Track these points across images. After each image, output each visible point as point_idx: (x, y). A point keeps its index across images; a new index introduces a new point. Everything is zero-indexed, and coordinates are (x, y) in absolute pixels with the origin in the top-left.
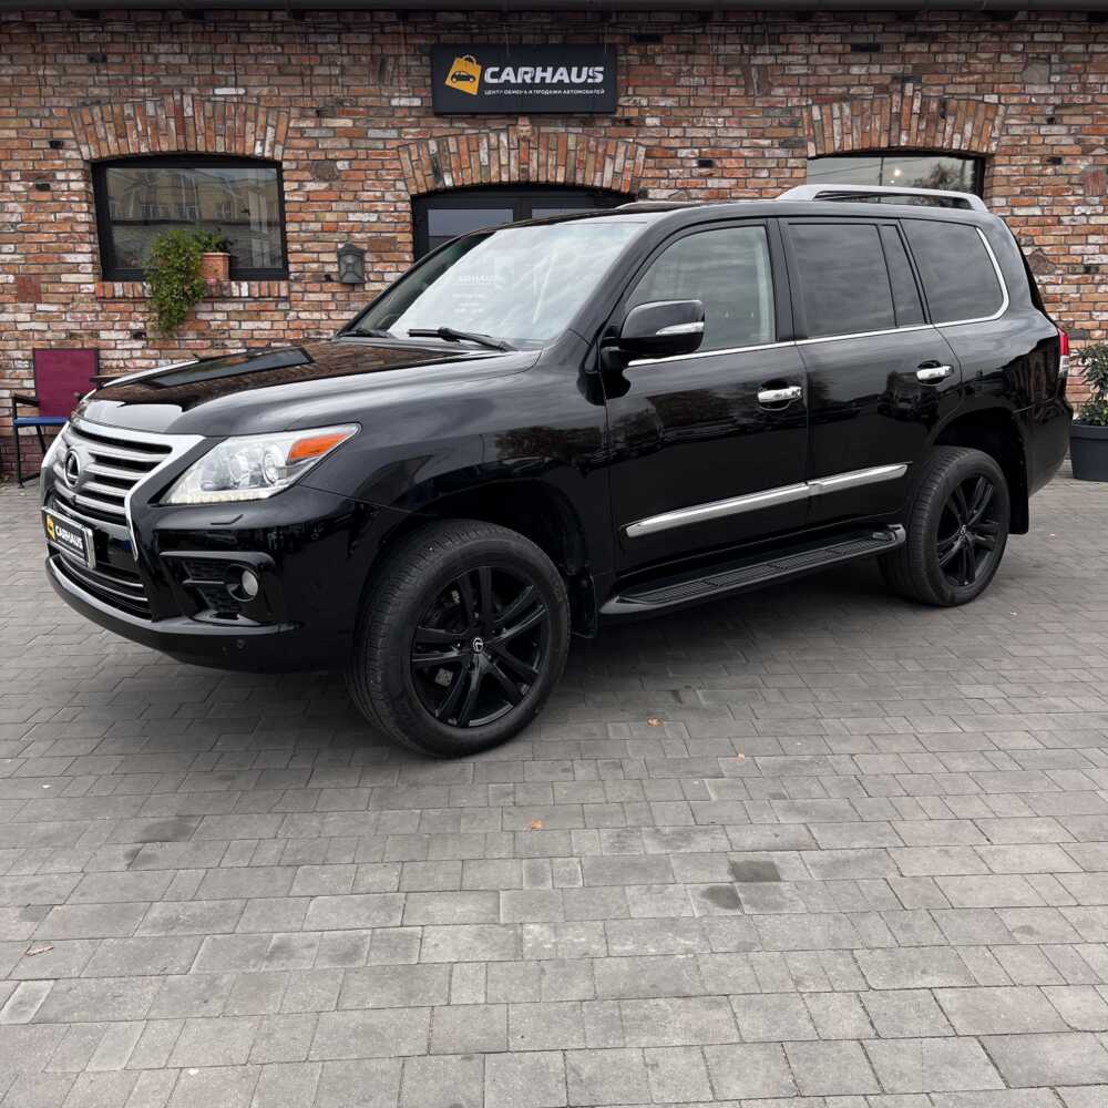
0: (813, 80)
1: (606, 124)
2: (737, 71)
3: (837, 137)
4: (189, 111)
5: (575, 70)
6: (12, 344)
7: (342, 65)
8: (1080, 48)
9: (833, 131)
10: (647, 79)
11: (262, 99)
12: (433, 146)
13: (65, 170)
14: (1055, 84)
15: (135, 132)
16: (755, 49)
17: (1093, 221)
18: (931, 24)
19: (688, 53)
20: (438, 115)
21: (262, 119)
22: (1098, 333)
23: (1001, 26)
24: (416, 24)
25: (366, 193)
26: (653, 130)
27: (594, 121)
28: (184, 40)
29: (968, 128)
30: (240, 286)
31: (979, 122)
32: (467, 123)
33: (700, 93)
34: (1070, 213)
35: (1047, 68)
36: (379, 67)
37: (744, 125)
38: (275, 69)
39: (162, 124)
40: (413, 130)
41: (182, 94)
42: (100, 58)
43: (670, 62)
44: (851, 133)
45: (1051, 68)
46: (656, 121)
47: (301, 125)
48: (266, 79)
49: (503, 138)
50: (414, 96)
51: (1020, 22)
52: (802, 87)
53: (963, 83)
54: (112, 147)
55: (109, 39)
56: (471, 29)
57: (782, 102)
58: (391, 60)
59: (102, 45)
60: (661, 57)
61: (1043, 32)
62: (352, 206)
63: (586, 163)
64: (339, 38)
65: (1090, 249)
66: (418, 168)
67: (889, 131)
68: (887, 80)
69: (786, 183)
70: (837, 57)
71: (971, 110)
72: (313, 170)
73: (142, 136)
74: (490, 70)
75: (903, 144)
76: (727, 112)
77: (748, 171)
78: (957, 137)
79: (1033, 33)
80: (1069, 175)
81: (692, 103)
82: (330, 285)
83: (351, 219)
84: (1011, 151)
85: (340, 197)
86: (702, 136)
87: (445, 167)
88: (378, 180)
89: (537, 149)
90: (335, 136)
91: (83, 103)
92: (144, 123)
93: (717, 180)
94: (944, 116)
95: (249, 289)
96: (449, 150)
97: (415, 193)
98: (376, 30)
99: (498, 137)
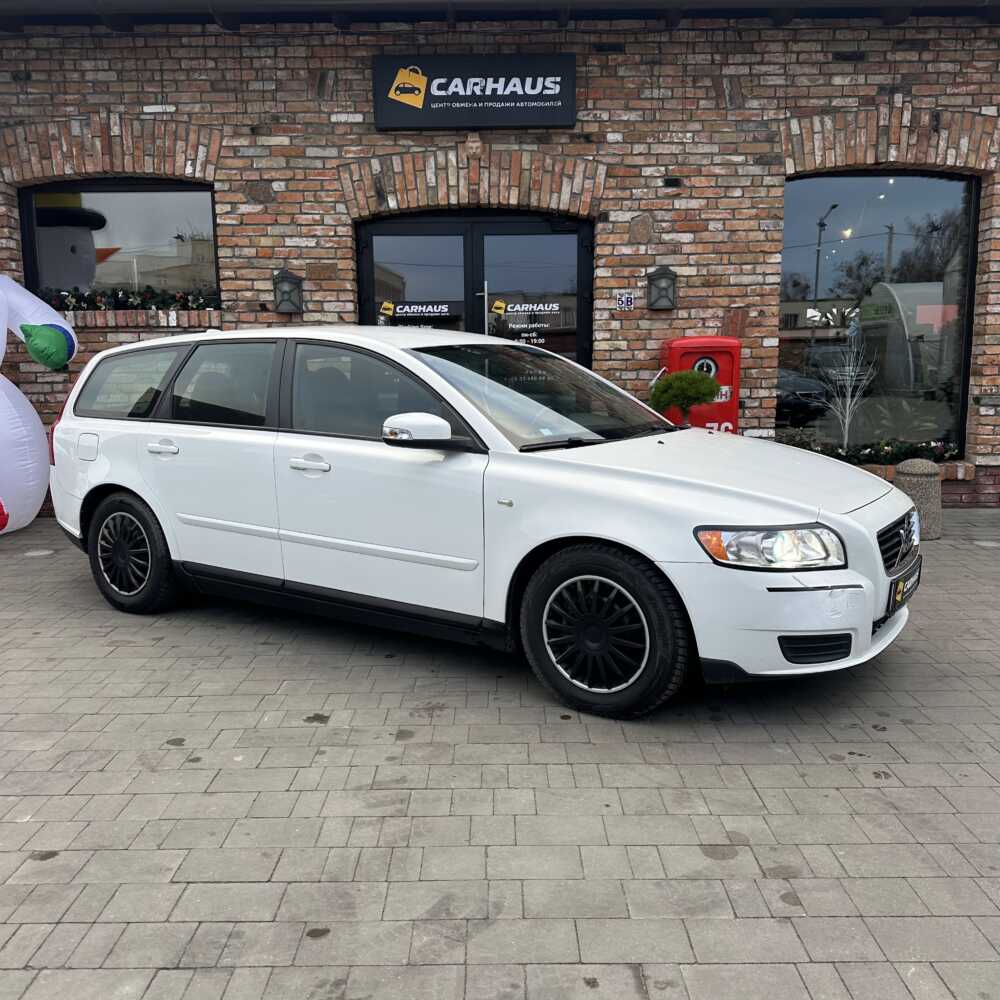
0: (791, 91)
1: (563, 140)
2: (708, 82)
3: (818, 153)
4: (115, 130)
5: (529, 81)
7: (278, 82)
9: (814, 145)
10: (608, 92)
11: (194, 116)
12: (376, 164)
15: (59, 152)
16: (728, 55)
18: (919, 30)
19: (653, 63)
20: (382, 130)
21: (193, 137)
24: (359, 35)
25: (303, 217)
26: (616, 146)
27: (550, 135)
28: (110, 56)
29: (964, 142)
30: (168, 316)
31: (976, 136)
32: (413, 141)
33: (667, 106)
36: (318, 82)
37: (716, 140)
38: (208, 84)
39: (88, 144)
40: (354, 149)
41: (109, 112)
42: (23, 76)
44: (834, 148)
46: (618, 137)
47: (235, 144)
48: (198, 95)
49: (452, 156)
50: (356, 112)
52: (779, 98)
53: (954, 95)
54: (36, 170)
55: (33, 56)
56: (416, 39)
57: (757, 115)
58: (331, 74)
60: (623, 68)
62: (288, 230)
63: (540, 183)
64: (276, 53)
66: (360, 190)
67: (876, 146)
68: (874, 93)
69: (762, 203)
70: (817, 67)
71: (967, 123)
72: (247, 191)
73: (68, 157)
74: (436, 82)
75: (892, 160)
76: (697, 126)
77: (718, 189)
78: (952, 152)
81: (658, 117)
82: (265, 314)
83: (286, 244)
85: (276, 220)
86: (669, 152)
87: (388, 189)
88: (317, 202)
89: (489, 168)
90: (270, 155)
91: (6, 123)
92: (70, 146)
93: (685, 200)
94: (937, 130)
95: (177, 318)
96: (393, 169)
97: (357, 216)
98: (316, 43)
99: (446, 155)
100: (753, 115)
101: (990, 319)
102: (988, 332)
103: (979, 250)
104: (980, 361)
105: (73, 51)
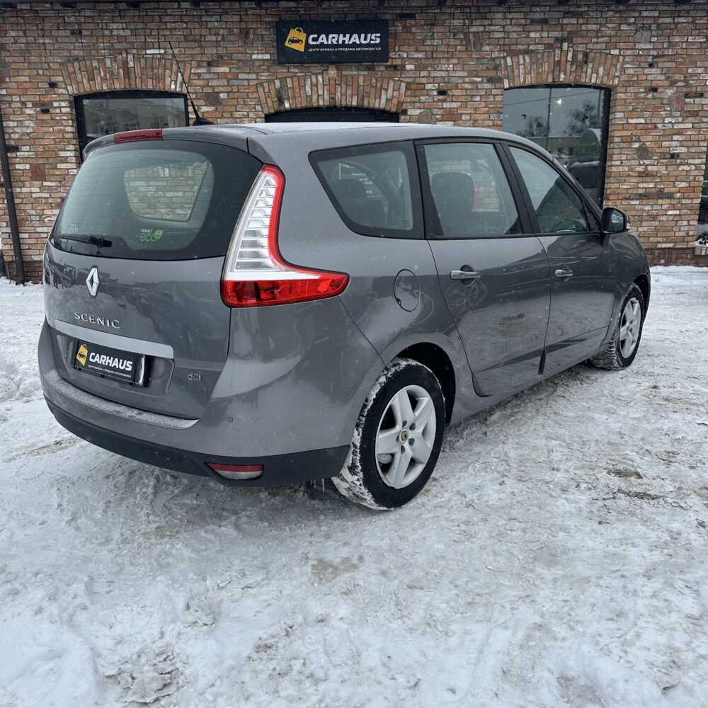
0: (507, 41)
2: (462, 36)
3: (522, 76)
4: (131, 64)
5: (363, 36)
6: (29, 207)
7: (223, 35)
8: (669, 20)
9: (519, 72)
10: (406, 41)
11: (175, 56)
12: (278, 83)
13: (58, 101)
14: (654, 43)
15: (99, 77)
16: (472, 20)
17: (676, 127)
18: (579, 6)
19: (433, 25)
20: (281, 63)
21: (175, 68)
22: (678, 195)
23: (621, 7)
24: (267, 9)
25: (238, 113)
26: (411, 72)
27: (374, 66)
28: (127, 21)
29: (601, 69)
30: (164, 171)
31: (608, 66)
32: (298, 69)
33: (439, 49)
34: (662, 121)
35: (649, 32)
36: (245, 33)
37: (466, 69)
38: (183, 37)
39: (116, 72)
40: (265, 74)
42: (77, 32)
43: (421, 31)
44: (531, 73)
45: (651, 33)
47: (199, 71)
48: (177, 43)
49: (320, 78)
50: (266, 53)
51: (632, 5)
52: (501, 45)
53: (597, 43)
54: (87, 87)
55: (83, 20)
56: (299, 11)
57: (489, 54)
58: (252, 31)
59: (79, 24)
60: (415, 28)
61: (646, 10)
62: (230, 121)
63: (370, 93)
64: (220, 18)
65: (674, 144)
66: (269, 97)
67: (553, 72)
68: (552, 42)
69: (491, 105)
70: (522, 27)
71: (603, 61)
72: (206, 99)
73: (104, 79)
74: (311, 36)
75: (562, 80)
76: (455, 61)
77: (468, 97)
78: (594, 75)
79: (640, 11)
80: (663, 99)
81: (434, 56)
84: (627, 84)
85: (222, 115)
86: (439, 75)
87: (285, 97)
88: (244, 104)
89: (340, 85)
90: (219, 78)
91: (69, 60)
92: (105, 71)
93: (448, 104)
94: (586, 63)
95: (170, 173)
96: (287, 86)
97: (267, 113)
98: (242, 13)
99: (317, 78)
100: (487, 55)
101: (614, 169)
102: (612, 175)
103: (610, 129)
104: (608, 192)
105: (105, 18)
